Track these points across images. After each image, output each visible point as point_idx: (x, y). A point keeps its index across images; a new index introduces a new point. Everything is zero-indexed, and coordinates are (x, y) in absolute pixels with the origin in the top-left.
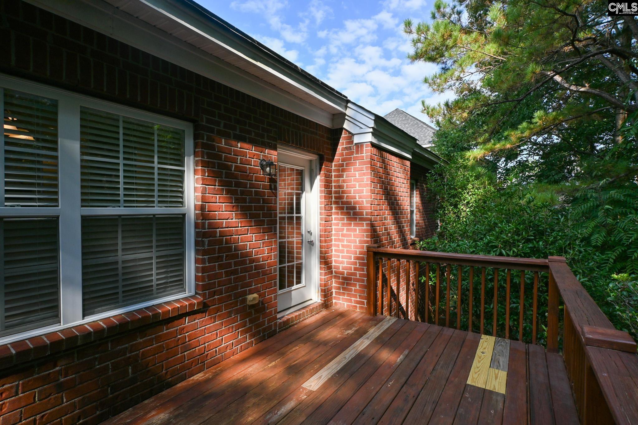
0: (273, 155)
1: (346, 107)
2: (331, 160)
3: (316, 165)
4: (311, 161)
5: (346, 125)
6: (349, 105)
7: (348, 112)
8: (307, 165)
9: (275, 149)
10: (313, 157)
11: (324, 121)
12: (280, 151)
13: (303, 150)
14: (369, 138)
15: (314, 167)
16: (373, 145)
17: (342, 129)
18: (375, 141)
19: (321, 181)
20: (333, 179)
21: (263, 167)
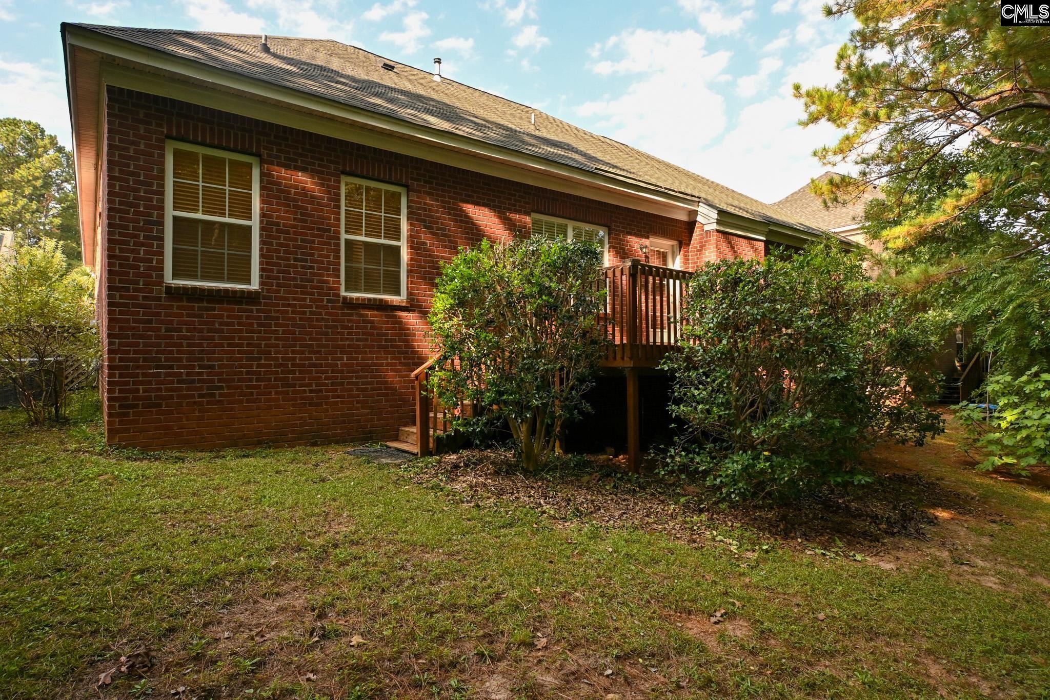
0: (646, 242)
1: (698, 206)
2: (689, 244)
3: (676, 248)
4: (673, 246)
5: (699, 218)
6: (700, 204)
7: (700, 209)
8: (670, 249)
9: (648, 238)
10: (675, 243)
11: (683, 217)
12: (651, 239)
13: (667, 238)
14: (715, 226)
15: (675, 250)
16: (718, 231)
17: (696, 221)
18: (718, 228)
19: (681, 259)
20: (690, 257)
21: (641, 249)
